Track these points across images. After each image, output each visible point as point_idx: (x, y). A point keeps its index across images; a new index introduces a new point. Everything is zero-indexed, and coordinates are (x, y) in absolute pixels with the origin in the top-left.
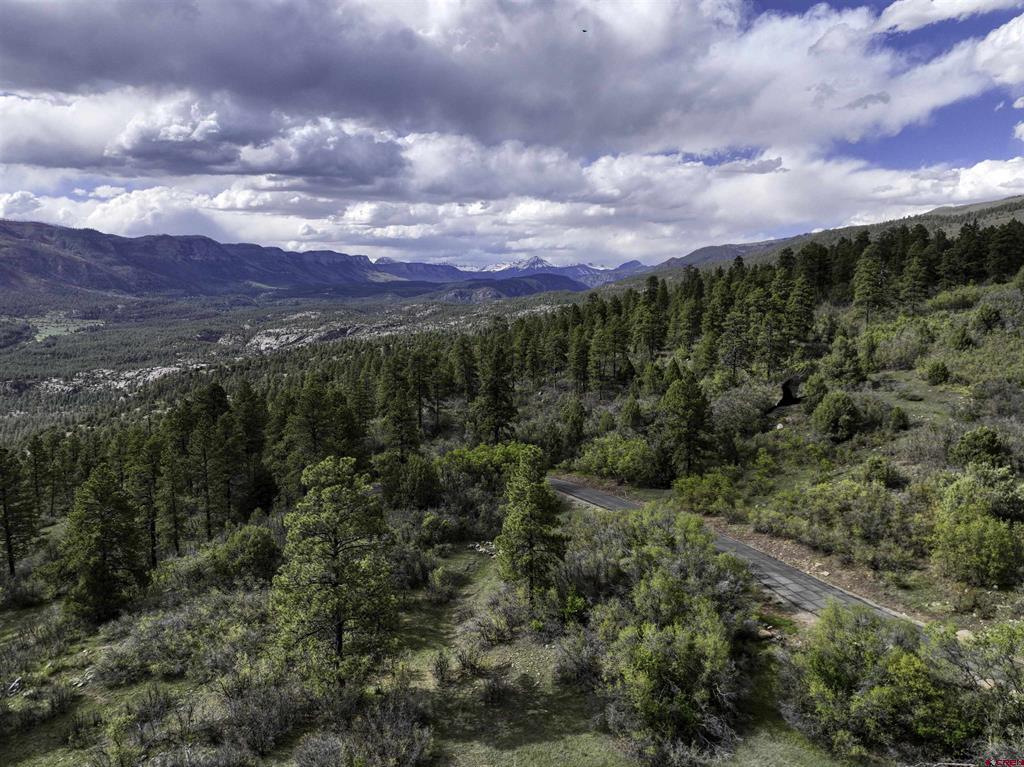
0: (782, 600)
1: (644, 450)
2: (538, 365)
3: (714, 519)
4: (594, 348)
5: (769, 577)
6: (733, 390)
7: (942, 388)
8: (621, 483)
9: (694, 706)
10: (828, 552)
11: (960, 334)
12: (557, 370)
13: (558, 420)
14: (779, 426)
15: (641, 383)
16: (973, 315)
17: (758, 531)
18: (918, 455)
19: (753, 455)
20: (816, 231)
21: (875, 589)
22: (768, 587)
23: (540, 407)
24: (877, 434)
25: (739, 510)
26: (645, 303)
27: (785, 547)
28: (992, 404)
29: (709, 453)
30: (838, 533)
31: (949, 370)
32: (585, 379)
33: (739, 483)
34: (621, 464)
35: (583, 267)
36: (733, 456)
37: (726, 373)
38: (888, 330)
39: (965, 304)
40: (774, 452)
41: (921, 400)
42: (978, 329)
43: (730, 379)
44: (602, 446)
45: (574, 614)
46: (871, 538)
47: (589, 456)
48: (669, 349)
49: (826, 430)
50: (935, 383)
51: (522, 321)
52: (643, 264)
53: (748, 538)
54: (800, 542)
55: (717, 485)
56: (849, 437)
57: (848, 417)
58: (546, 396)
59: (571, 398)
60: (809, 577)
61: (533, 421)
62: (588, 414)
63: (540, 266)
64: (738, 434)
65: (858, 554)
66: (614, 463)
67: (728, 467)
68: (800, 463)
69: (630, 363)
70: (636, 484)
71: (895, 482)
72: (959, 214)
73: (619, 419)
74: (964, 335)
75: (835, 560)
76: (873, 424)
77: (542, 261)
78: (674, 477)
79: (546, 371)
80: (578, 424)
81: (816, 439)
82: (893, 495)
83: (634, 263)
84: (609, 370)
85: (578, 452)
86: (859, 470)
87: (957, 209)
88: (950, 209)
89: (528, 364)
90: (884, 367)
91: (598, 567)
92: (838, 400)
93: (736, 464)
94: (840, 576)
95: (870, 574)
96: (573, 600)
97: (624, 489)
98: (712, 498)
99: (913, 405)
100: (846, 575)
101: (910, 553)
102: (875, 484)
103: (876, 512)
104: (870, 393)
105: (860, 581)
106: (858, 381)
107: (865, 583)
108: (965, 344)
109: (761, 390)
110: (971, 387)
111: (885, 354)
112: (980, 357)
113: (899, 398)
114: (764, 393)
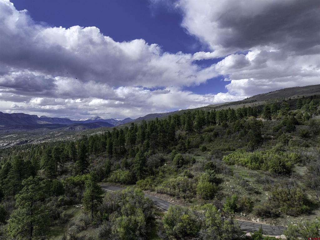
0: (161, 209)
1: (128, 173)
2: (97, 150)
3: (147, 191)
4: (114, 144)
5: (159, 204)
6: (153, 155)
7: (205, 152)
8: (121, 184)
9: (136, 236)
10: (174, 196)
11: (209, 138)
12: (103, 152)
13: (103, 167)
14: (165, 164)
15: (128, 154)
16: (212, 133)
17: (158, 193)
18: (197, 169)
19: (158, 172)
20: (180, 110)
21: (184, 204)
22: (158, 206)
23: (97, 163)
24: (188, 165)
25: (153, 188)
26: (130, 131)
27: (164, 196)
28: (214, 156)
29: (147, 173)
30: (177, 191)
31: (207, 147)
32: (112, 154)
33: (154, 181)
34: (121, 178)
35: (113, 119)
36: (153, 173)
37: (152, 150)
38: (194, 137)
39: (211, 131)
40: (163, 172)
41: (200, 155)
42: (214, 137)
43: (153, 152)
44: (116, 173)
45: (105, 218)
46: (184, 191)
47: (112, 177)
48: (137, 144)
49: (176, 164)
50: (203, 151)
51: (92, 136)
52: (131, 119)
53: (155, 195)
54: (168, 194)
55: (148, 181)
56: (182, 166)
57: (181, 161)
58: (99, 160)
59: (107, 160)
60: (169, 203)
61: (95, 167)
62: (112, 165)
63: (99, 119)
64: (154, 167)
65: (180, 195)
66: (119, 178)
67: (151, 177)
68: (170, 174)
69: (125, 149)
70: (126, 184)
71: (191, 176)
72: (215, 106)
73: (121, 166)
75: (175, 197)
76: (187, 162)
77: (99, 118)
78: (137, 181)
79: (99, 152)
80: (109, 168)
81: (174, 167)
82: (189, 179)
83: (129, 118)
84: (119, 151)
85: (109, 176)
86: (183, 174)
87: (214, 105)
88: (212, 105)
89: (94, 150)
90: (192, 148)
91: (112, 206)
92: (179, 156)
93: (153, 176)
94: (176, 201)
95: (183, 200)
96: (105, 214)
97: (122, 186)
98: (146, 185)
99: (198, 157)
100: (178, 201)
101: (192, 194)
102: (185, 177)
103: (185, 184)
104: (187, 154)
105: (181, 202)
106: (185, 151)
107: (182, 202)
108: (211, 141)
109: (160, 155)
110: (211, 152)
111: (192, 144)
112: (214, 144)
113: (195, 155)
114: (161, 156)
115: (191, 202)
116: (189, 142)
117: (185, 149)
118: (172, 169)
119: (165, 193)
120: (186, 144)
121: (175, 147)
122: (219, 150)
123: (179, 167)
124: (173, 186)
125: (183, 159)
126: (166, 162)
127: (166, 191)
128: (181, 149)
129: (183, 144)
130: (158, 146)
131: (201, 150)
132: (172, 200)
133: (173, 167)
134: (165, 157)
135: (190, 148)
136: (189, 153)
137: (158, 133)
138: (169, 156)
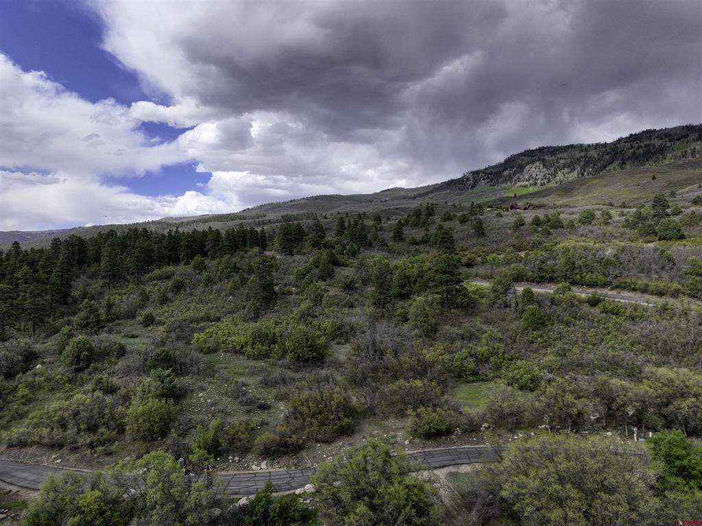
5: (14, 476)
7: (150, 328)
10: (61, 446)
11: (162, 295)
14: (38, 366)
16: (170, 284)
18: (128, 371)
19: (14, 390)
20: (89, 225)
22: (10, 484)
24: (106, 362)
27: (30, 451)
30: (71, 432)
31: (155, 317)
38: (123, 293)
39: (168, 277)
41: (137, 337)
42: (173, 292)
46: (92, 429)
49: (71, 364)
50: (147, 326)
53: (2, 453)
54: (43, 445)
56: (88, 366)
57: (86, 353)
60: (47, 467)
64: (2, 377)
65: (81, 441)
68: (51, 390)
71: (110, 390)
74: (164, 295)
75: (65, 450)
76: (103, 355)
81: (64, 371)
82: (107, 398)
86: (89, 387)
90: (118, 318)
92: (79, 343)
94: (68, 460)
95: (88, 452)
99: (132, 340)
100: (72, 458)
101: (114, 432)
102: (97, 393)
103: (95, 411)
104: (104, 336)
105: (81, 460)
106: (99, 328)
107: (86, 459)
108: (165, 300)
109: (23, 341)
110: (165, 326)
111: (118, 309)
112: (172, 308)
113: (125, 336)
114: (26, 344)
115: (110, 454)
116: (110, 306)
117: (98, 322)
118: (59, 376)
119: (33, 444)
120: (102, 311)
121: (72, 318)
122: (184, 320)
123: (78, 370)
124: (58, 421)
125: (90, 350)
126: (40, 361)
127: (36, 439)
128: (88, 324)
129: (93, 310)
130: (17, 318)
131: (140, 324)
132: (56, 459)
133: (60, 371)
134: (38, 347)
135: (113, 320)
136: (110, 331)
137: (17, 285)
138: (52, 343)
